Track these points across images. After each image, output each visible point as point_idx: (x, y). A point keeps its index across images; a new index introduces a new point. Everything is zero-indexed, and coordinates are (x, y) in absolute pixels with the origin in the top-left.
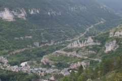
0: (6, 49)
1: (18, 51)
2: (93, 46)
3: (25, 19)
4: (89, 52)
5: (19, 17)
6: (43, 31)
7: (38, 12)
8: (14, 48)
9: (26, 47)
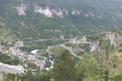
0: (32, 37)
1: (43, 40)
2: (85, 44)
3: (62, 16)
4: (80, 49)
5: (58, 15)
6: (72, 28)
7: (79, 13)
8: (41, 37)
9: (52, 38)
